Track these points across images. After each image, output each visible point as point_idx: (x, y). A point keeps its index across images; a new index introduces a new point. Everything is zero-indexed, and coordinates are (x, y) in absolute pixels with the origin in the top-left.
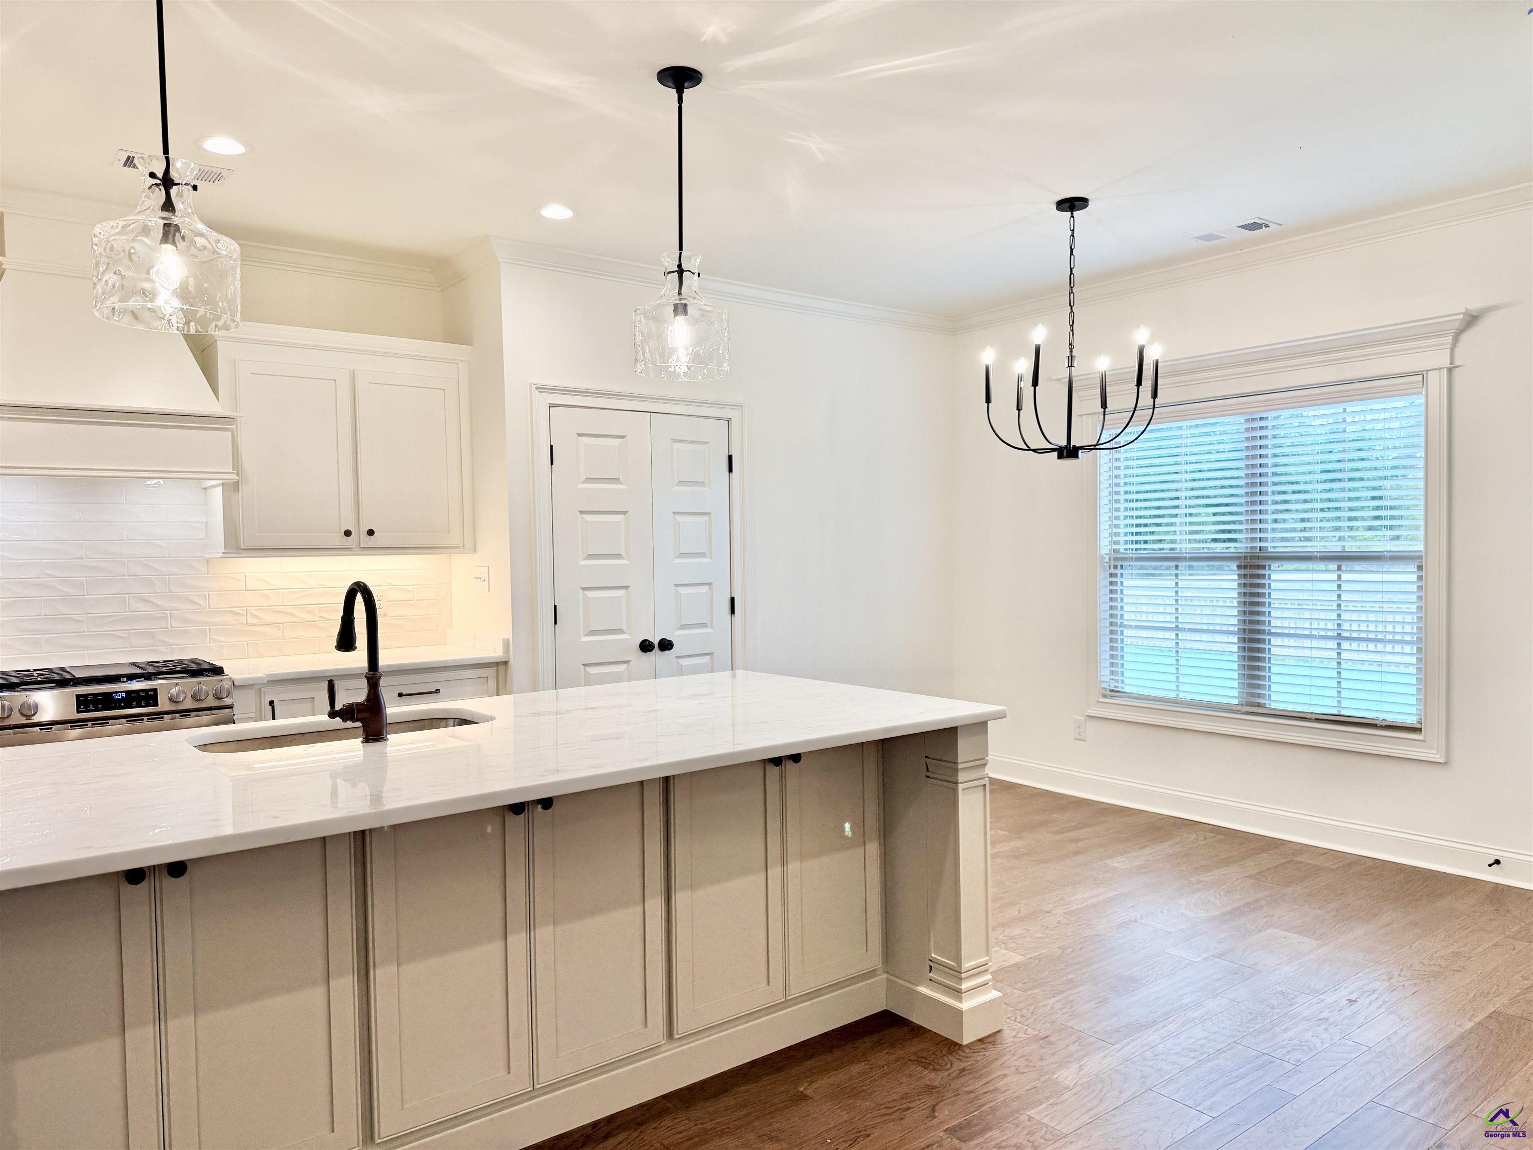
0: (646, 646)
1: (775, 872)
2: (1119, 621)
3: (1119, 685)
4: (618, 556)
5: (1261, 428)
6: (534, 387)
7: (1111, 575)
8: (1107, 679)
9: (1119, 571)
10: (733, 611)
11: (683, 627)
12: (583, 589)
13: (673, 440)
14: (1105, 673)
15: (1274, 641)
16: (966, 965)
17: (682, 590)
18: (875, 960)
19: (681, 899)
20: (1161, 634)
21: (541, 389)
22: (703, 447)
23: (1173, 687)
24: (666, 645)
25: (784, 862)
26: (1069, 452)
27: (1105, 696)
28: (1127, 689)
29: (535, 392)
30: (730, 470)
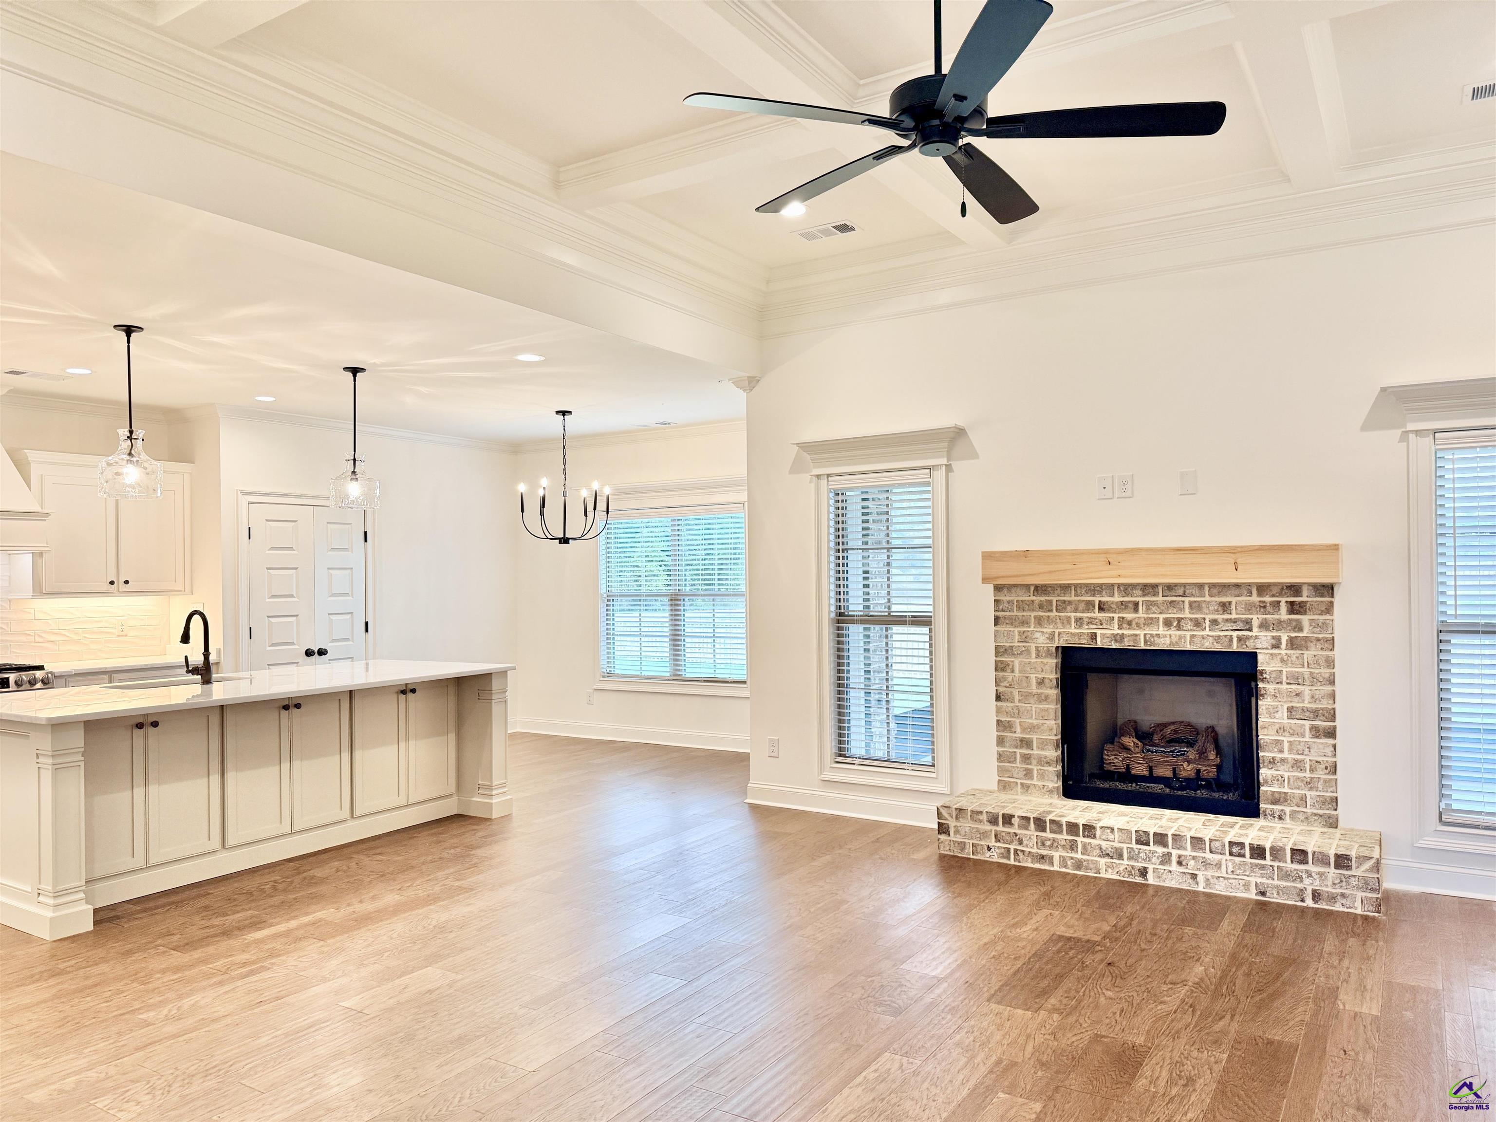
0: (309, 653)
1: (403, 745)
2: (612, 632)
3: (612, 670)
4: (292, 596)
5: (678, 525)
6: (239, 492)
7: (607, 605)
8: (605, 666)
9: (611, 603)
10: (367, 631)
11: (334, 641)
12: (268, 617)
13: (328, 523)
14: (603, 663)
15: (687, 640)
16: (495, 783)
17: (333, 617)
18: (452, 789)
19: (358, 754)
20: (632, 639)
21: (244, 493)
22: (347, 526)
23: (638, 668)
24: (322, 652)
25: (407, 740)
26: (565, 540)
27: (603, 677)
28: (617, 672)
29: (240, 494)
30: (366, 541)
